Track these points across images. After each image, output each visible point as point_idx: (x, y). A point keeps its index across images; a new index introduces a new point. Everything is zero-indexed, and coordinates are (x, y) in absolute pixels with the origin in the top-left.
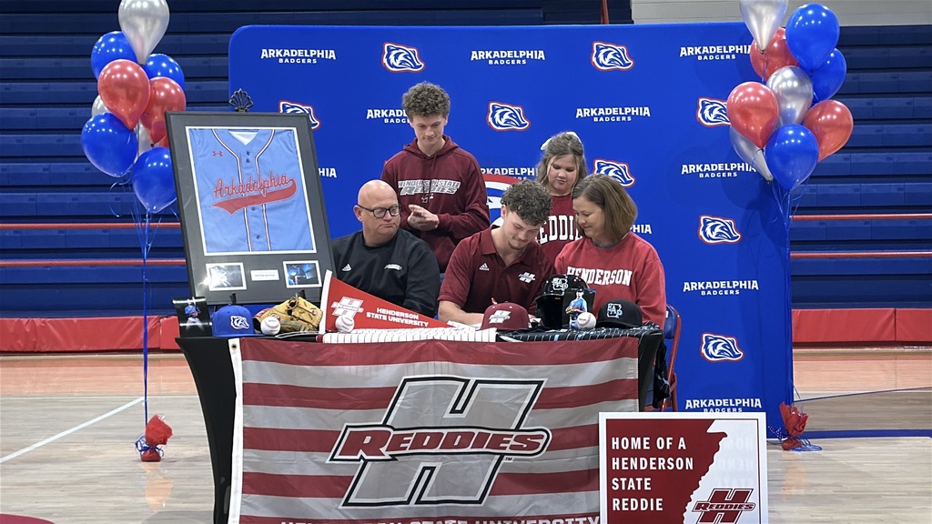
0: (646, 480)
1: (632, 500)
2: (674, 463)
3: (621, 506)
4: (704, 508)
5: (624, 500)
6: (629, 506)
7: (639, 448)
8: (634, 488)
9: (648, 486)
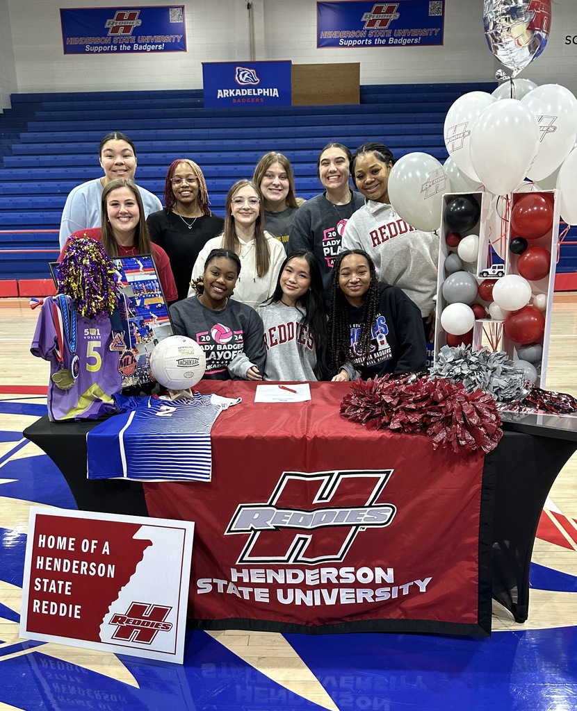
0: (67, 583)
1: (52, 603)
2: (96, 568)
3: (40, 608)
4: (121, 622)
5: (44, 602)
6: (48, 610)
7: (64, 548)
8: (55, 591)
9: (69, 591)
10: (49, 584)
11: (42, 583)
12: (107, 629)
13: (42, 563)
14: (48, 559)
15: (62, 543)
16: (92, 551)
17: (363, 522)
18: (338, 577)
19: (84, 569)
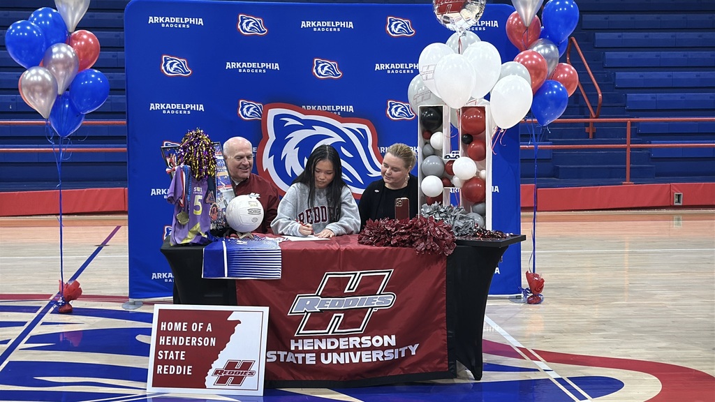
0: (182, 352)
2: (203, 341)
3: (163, 370)
4: (220, 374)
5: (165, 366)
6: (168, 371)
7: (180, 330)
8: (173, 358)
9: (183, 357)
10: (169, 354)
11: (164, 354)
12: (211, 379)
13: (163, 341)
14: (168, 338)
15: (178, 326)
16: (200, 330)
17: (375, 305)
18: (361, 344)
19: (194, 342)
